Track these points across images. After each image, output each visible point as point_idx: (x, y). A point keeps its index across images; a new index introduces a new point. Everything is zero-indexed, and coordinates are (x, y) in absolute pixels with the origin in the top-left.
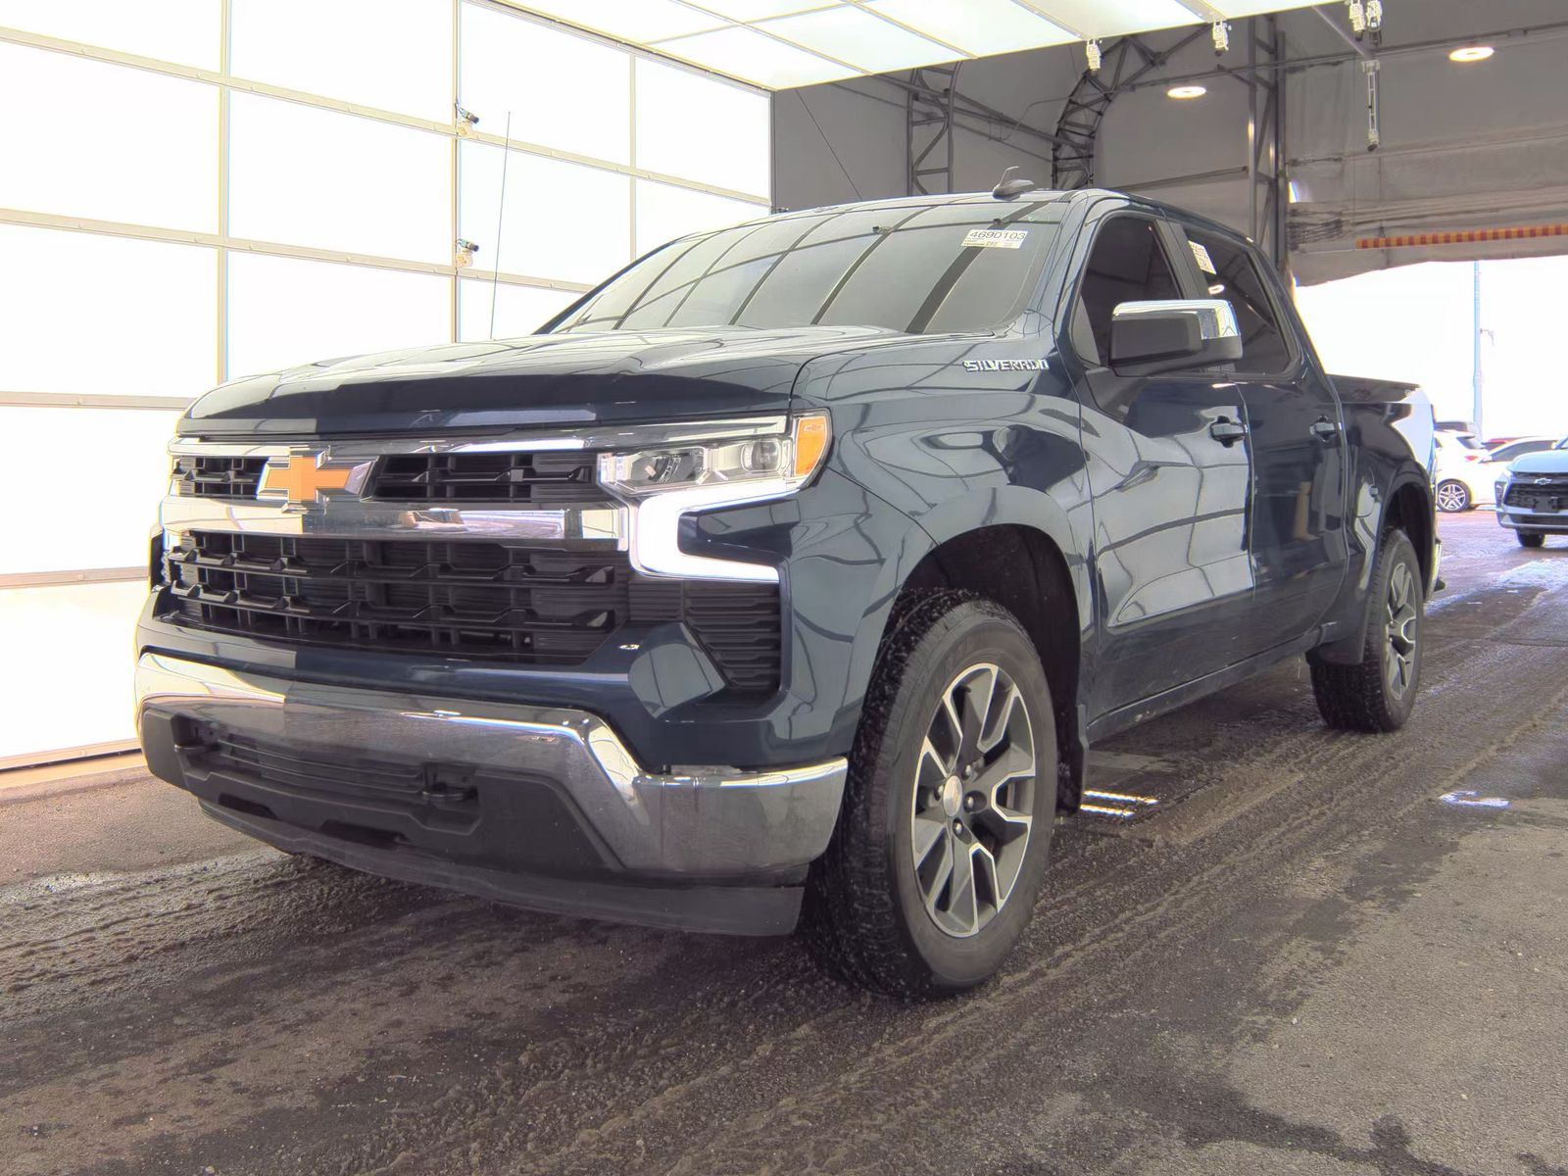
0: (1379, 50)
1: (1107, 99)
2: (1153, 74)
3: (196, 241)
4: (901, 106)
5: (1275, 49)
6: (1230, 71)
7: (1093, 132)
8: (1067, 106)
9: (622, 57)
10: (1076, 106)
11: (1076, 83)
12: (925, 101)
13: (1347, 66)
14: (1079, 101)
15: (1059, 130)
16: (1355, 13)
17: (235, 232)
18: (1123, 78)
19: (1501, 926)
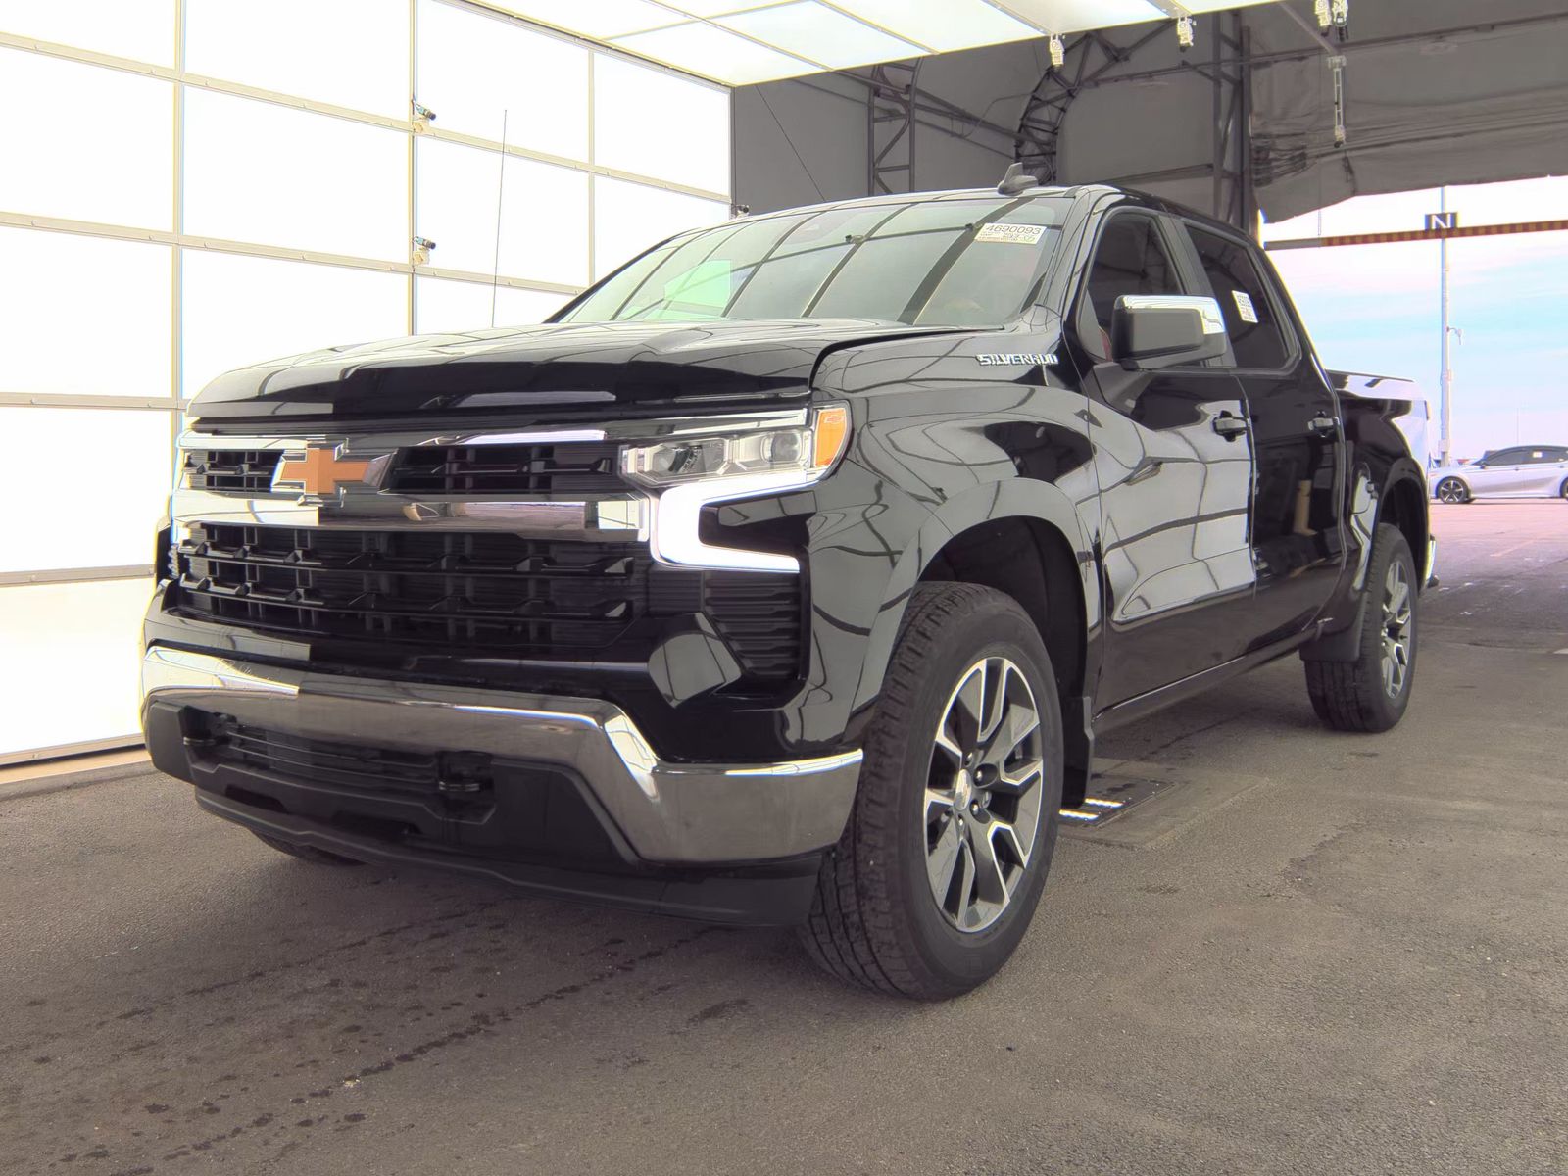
0: (1343, 47)
1: (1071, 95)
2: (1116, 71)
3: (150, 238)
4: (862, 102)
5: (1240, 45)
6: (1194, 67)
7: (1057, 129)
8: (1030, 103)
9: (580, 53)
10: (1039, 102)
11: (1039, 80)
12: (887, 97)
13: (1313, 61)
14: (1042, 97)
15: (1022, 126)
16: (1321, 8)
17: (190, 229)
18: (1087, 72)
19: (1468, 930)
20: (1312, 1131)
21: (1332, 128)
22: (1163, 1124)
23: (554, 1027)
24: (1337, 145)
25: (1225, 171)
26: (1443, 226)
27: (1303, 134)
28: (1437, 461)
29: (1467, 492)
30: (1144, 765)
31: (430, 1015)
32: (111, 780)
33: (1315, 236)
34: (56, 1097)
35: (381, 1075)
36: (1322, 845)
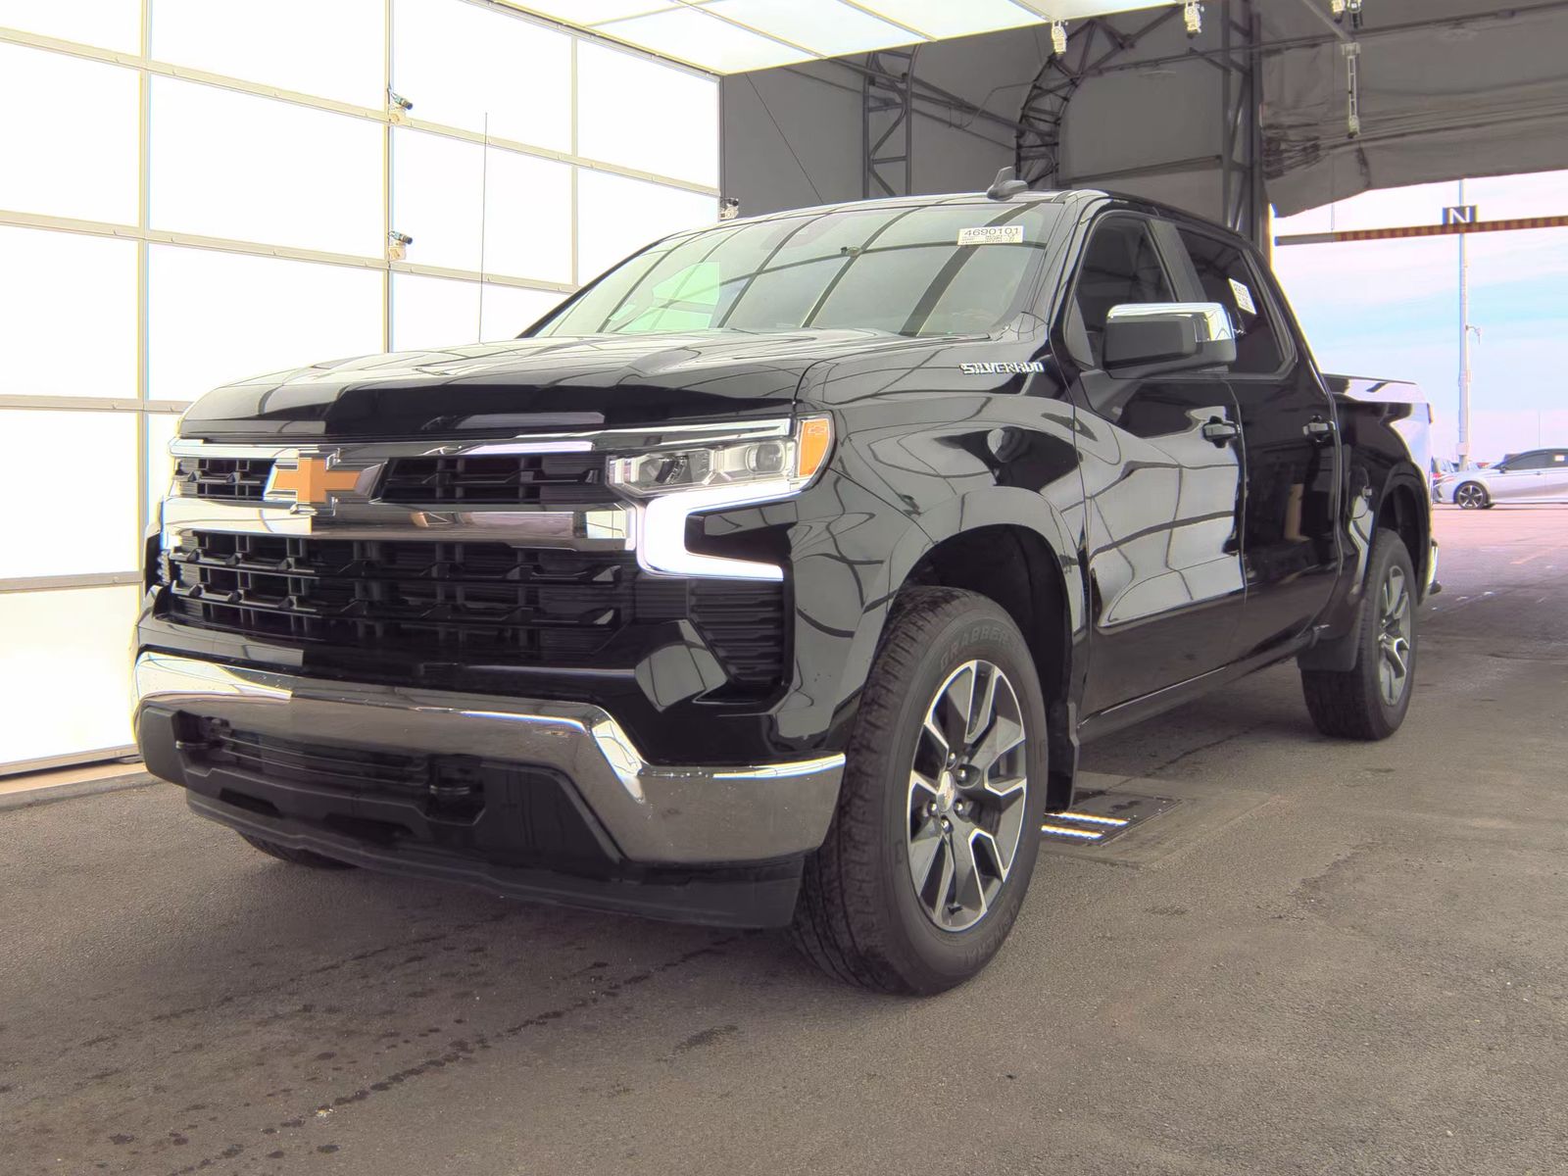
0: (1357, 33)
1: (1073, 84)
2: (1121, 58)
3: (115, 233)
4: (858, 92)
5: (1250, 31)
6: (1202, 55)
7: (1059, 119)
8: (1031, 91)
9: (564, 40)
10: (1039, 91)
11: (1040, 67)
12: (882, 86)
13: (1325, 48)
14: (1044, 86)
15: (1023, 117)
17: (158, 223)
18: (1090, 62)
19: (1487, 954)
20: (1325, 1162)
21: (1346, 118)
22: (1170, 1155)
23: (535, 1055)
24: (1351, 135)
25: (1234, 162)
26: (1462, 221)
27: (1316, 124)
28: (1456, 465)
29: (1487, 497)
30: (1149, 781)
31: (406, 1042)
32: (76, 797)
33: (1329, 231)
34: (17, 1127)
35: (356, 1104)
36: (1336, 864)
